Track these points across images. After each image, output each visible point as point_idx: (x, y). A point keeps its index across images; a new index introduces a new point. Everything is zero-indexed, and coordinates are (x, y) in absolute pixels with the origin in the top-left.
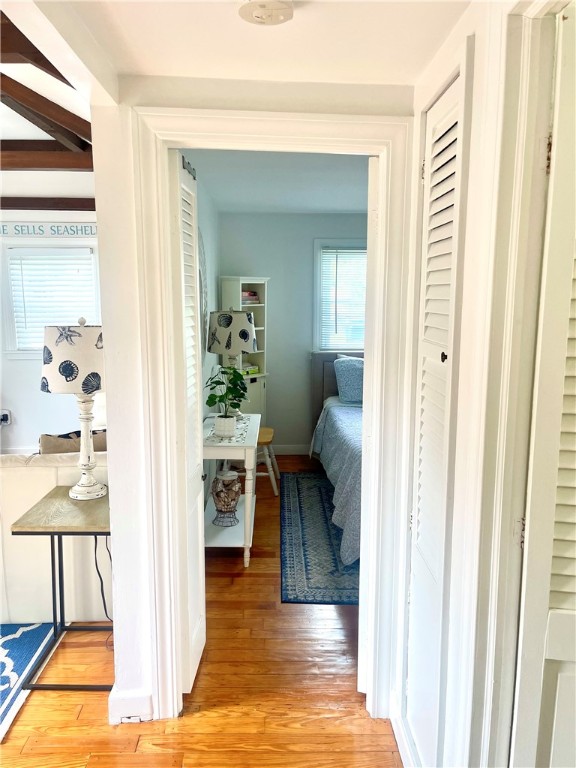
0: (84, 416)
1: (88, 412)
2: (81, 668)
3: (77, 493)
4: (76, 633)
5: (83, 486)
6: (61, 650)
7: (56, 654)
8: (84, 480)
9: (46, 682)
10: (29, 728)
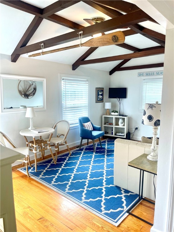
0: (154, 133)
1: (156, 132)
2: (145, 214)
3: (149, 158)
4: (146, 202)
5: (151, 156)
6: (140, 205)
7: (138, 205)
8: (152, 154)
9: (134, 213)
10: (126, 226)
